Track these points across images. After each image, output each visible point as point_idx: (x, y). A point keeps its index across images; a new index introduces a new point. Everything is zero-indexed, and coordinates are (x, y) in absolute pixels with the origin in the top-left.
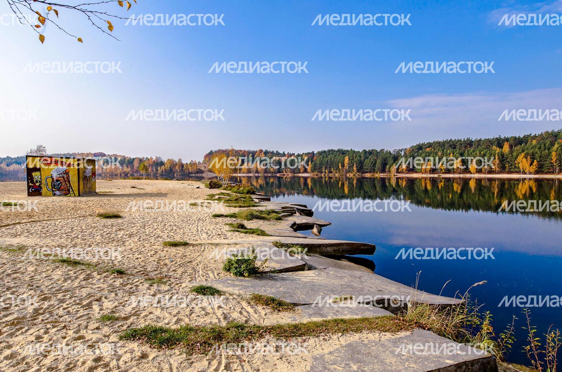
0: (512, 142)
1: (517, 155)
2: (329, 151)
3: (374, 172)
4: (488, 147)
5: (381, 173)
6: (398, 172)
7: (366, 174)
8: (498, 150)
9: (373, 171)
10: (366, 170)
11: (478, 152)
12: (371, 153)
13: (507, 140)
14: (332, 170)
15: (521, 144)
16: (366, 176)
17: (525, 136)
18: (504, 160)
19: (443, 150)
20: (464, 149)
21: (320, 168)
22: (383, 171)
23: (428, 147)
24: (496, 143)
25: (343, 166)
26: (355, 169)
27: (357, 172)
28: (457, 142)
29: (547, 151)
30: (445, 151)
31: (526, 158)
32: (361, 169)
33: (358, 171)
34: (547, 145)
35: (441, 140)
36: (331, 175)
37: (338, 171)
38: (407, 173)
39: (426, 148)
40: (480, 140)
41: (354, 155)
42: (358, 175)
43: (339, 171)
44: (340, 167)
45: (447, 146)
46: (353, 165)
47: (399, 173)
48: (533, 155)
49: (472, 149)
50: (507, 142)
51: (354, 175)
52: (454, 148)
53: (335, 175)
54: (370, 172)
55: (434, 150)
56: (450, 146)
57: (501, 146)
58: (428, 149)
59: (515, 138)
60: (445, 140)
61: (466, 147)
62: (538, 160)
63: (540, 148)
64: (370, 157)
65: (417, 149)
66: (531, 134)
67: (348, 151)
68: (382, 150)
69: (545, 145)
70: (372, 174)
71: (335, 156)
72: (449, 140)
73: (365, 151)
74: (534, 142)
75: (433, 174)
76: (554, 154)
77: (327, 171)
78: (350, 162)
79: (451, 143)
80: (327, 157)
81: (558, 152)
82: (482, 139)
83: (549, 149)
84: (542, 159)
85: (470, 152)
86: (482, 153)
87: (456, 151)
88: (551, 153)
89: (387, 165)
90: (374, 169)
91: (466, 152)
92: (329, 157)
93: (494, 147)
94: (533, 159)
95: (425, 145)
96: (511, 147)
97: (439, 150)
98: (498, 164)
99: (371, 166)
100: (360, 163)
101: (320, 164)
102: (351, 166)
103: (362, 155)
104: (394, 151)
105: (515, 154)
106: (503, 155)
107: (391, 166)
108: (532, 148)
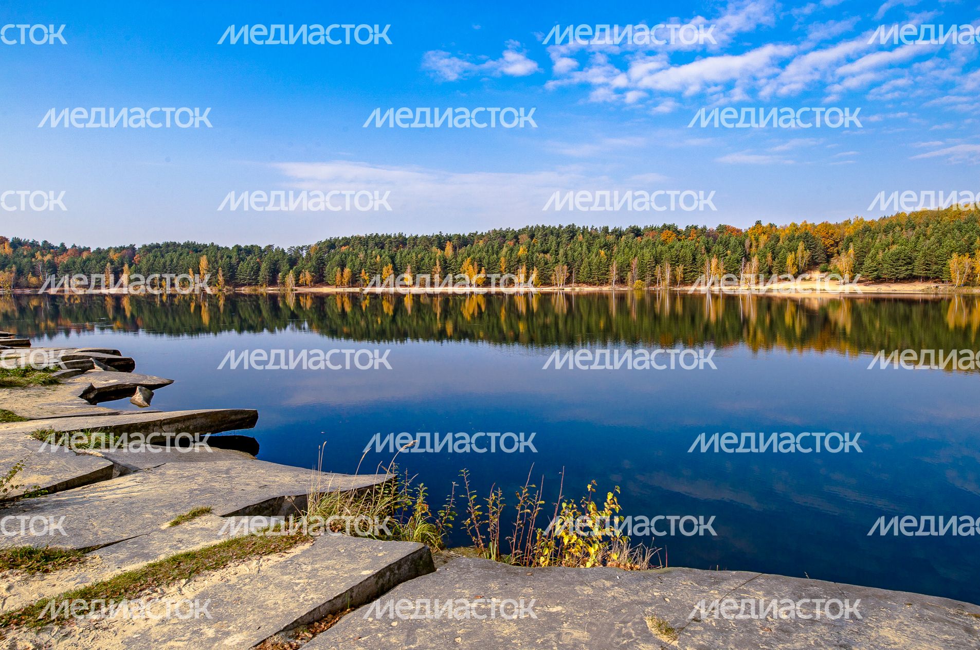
0: (455, 241)
1: (463, 261)
2: (167, 245)
3: (256, 285)
4: (426, 249)
5: (270, 285)
6: (297, 284)
7: (243, 288)
8: (439, 253)
9: (254, 282)
10: (242, 282)
11: (414, 254)
12: (249, 250)
13: (449, 238)
15: (466, 246)
16: (243, 292)
17: (470, 234)
18: (447, 267)
19: (366, 251)
20: (395, 249)
22: (273, 282)
23: (345, 245)
24: (436, 243)
26: (221, 278)
28: (385, 240)
29: (495, 256)
30: (369, 251)
31: (473, 265)
32: (231, 279)
33: (227, 282)
34: (495, 247)
35: (362, 235)
38: (314, 286)
39: (341, 246)
40: (416, 237)
41: (219, 255)
45: (371, 244)
46: (217, 272)
47: (300, 286)
48: (481, 261)
49: (406, 250)
50: (450, 241)
51: (220, 290)
52: (382, 248)
54: (250, 285)
55: (354, 250)
56: (376, 244)
57: (443, 248)
58: (343, 248)
59: (459, 237)
60: (368, 235)
61: (397, 247)
62: (486, 267)
63: (488, 251)
64: (248, 258)
65: (328, 247)
66: (477, 232)
67: (205, 246)
68: (270, 247)
69: (493, 248)
70: (253, 287)
71: (181, 255)
72: (375, 234)
73: (238, 248)
74: (481, 243)
75: (353, 287)
76: (502, 259)
78: (210, 266)
79: (377, 240)
80: (163, 256)
81: (507, 258)
82: (419, 236)
83: (497, 253)
84: (490, 265)
85: (403, 255)
86: (419, 256)
87: (384, 252)
88: (499, 259)
89: (278, 272)
90: (256, 279)
91: (398, 254)
92: (168, 257)
93: (434, 249)
94: (480, 266)
95: (340, 241)
96: (455, 248)
97: (360, 250)
98: (440, 273)
99: (250, 273)
100: (230, 268)
103: (234, 255)
104: (290, 249)
105: (459, 259)
106: (445, 261)
107: (286, 274)
108: (479, 251)
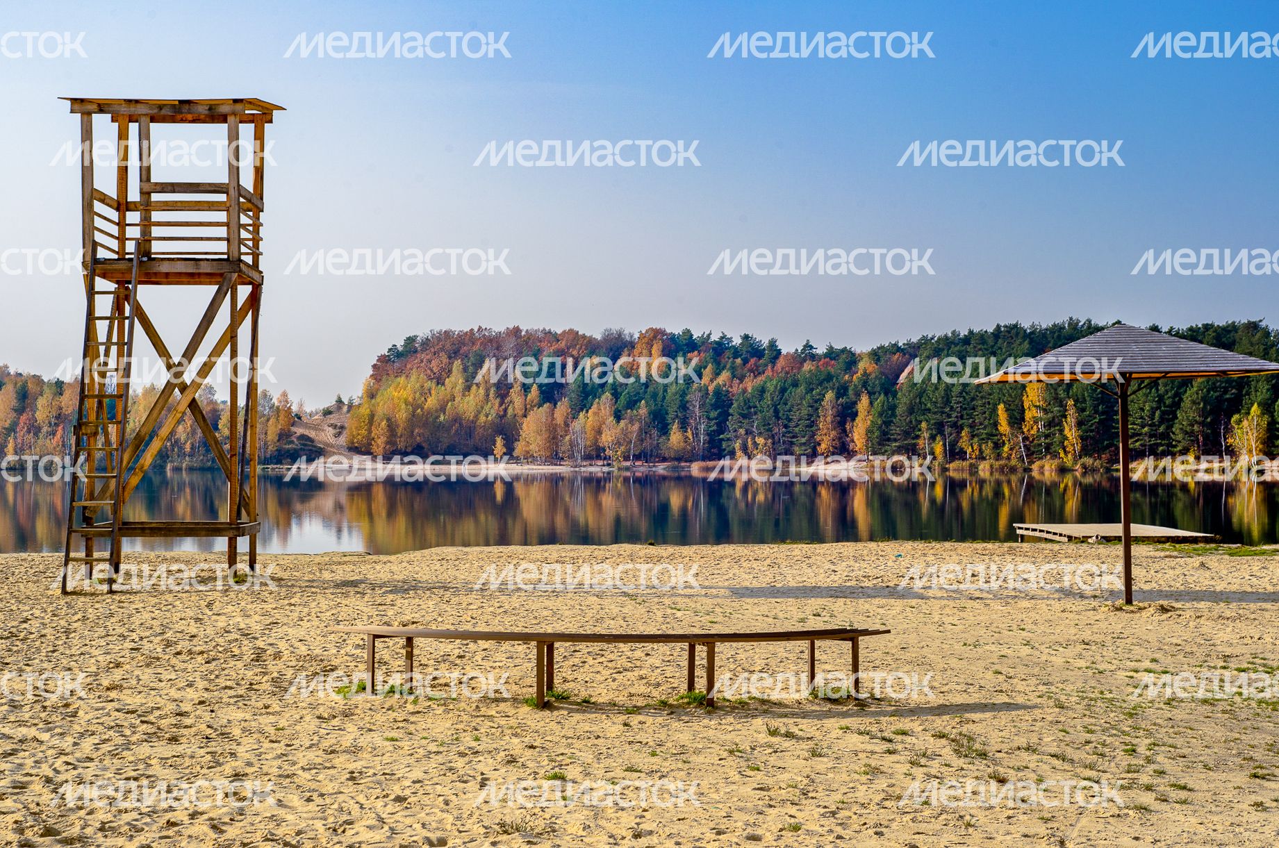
14: (964, 443)
21: (911, 432)
25: (1017, 419)
27: (1085, 451)
36: (956, 470)
37: (988, 449)
42: (1086, 470)
43: (998, 446)
44: (1004, 427)
53: (973, 469)
77: (938, 448)
101: (911, 411)
102: (1055, 423)
